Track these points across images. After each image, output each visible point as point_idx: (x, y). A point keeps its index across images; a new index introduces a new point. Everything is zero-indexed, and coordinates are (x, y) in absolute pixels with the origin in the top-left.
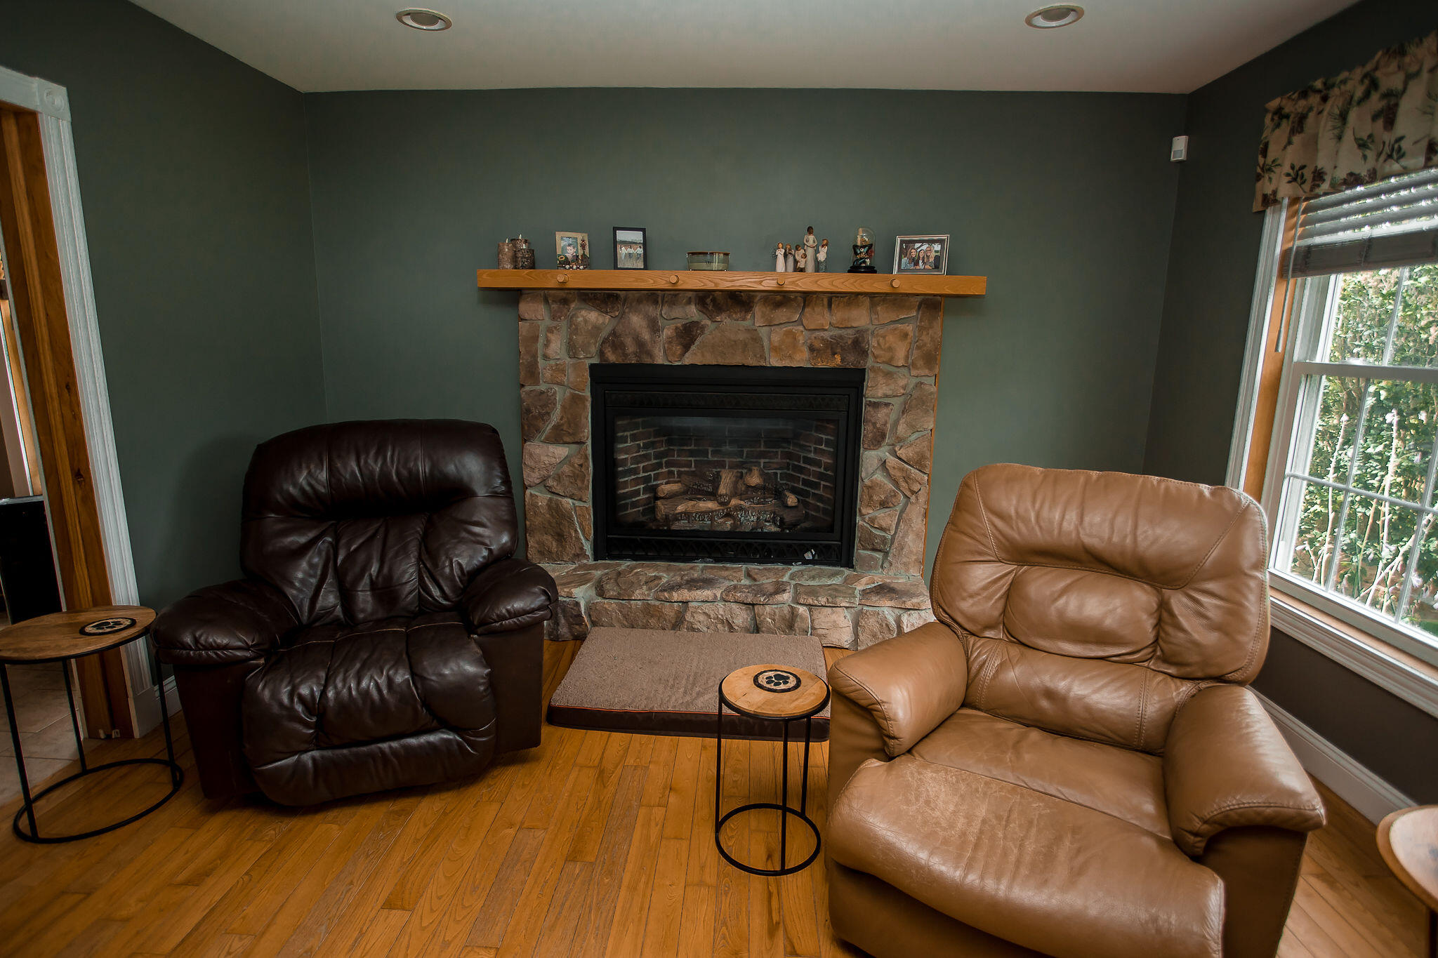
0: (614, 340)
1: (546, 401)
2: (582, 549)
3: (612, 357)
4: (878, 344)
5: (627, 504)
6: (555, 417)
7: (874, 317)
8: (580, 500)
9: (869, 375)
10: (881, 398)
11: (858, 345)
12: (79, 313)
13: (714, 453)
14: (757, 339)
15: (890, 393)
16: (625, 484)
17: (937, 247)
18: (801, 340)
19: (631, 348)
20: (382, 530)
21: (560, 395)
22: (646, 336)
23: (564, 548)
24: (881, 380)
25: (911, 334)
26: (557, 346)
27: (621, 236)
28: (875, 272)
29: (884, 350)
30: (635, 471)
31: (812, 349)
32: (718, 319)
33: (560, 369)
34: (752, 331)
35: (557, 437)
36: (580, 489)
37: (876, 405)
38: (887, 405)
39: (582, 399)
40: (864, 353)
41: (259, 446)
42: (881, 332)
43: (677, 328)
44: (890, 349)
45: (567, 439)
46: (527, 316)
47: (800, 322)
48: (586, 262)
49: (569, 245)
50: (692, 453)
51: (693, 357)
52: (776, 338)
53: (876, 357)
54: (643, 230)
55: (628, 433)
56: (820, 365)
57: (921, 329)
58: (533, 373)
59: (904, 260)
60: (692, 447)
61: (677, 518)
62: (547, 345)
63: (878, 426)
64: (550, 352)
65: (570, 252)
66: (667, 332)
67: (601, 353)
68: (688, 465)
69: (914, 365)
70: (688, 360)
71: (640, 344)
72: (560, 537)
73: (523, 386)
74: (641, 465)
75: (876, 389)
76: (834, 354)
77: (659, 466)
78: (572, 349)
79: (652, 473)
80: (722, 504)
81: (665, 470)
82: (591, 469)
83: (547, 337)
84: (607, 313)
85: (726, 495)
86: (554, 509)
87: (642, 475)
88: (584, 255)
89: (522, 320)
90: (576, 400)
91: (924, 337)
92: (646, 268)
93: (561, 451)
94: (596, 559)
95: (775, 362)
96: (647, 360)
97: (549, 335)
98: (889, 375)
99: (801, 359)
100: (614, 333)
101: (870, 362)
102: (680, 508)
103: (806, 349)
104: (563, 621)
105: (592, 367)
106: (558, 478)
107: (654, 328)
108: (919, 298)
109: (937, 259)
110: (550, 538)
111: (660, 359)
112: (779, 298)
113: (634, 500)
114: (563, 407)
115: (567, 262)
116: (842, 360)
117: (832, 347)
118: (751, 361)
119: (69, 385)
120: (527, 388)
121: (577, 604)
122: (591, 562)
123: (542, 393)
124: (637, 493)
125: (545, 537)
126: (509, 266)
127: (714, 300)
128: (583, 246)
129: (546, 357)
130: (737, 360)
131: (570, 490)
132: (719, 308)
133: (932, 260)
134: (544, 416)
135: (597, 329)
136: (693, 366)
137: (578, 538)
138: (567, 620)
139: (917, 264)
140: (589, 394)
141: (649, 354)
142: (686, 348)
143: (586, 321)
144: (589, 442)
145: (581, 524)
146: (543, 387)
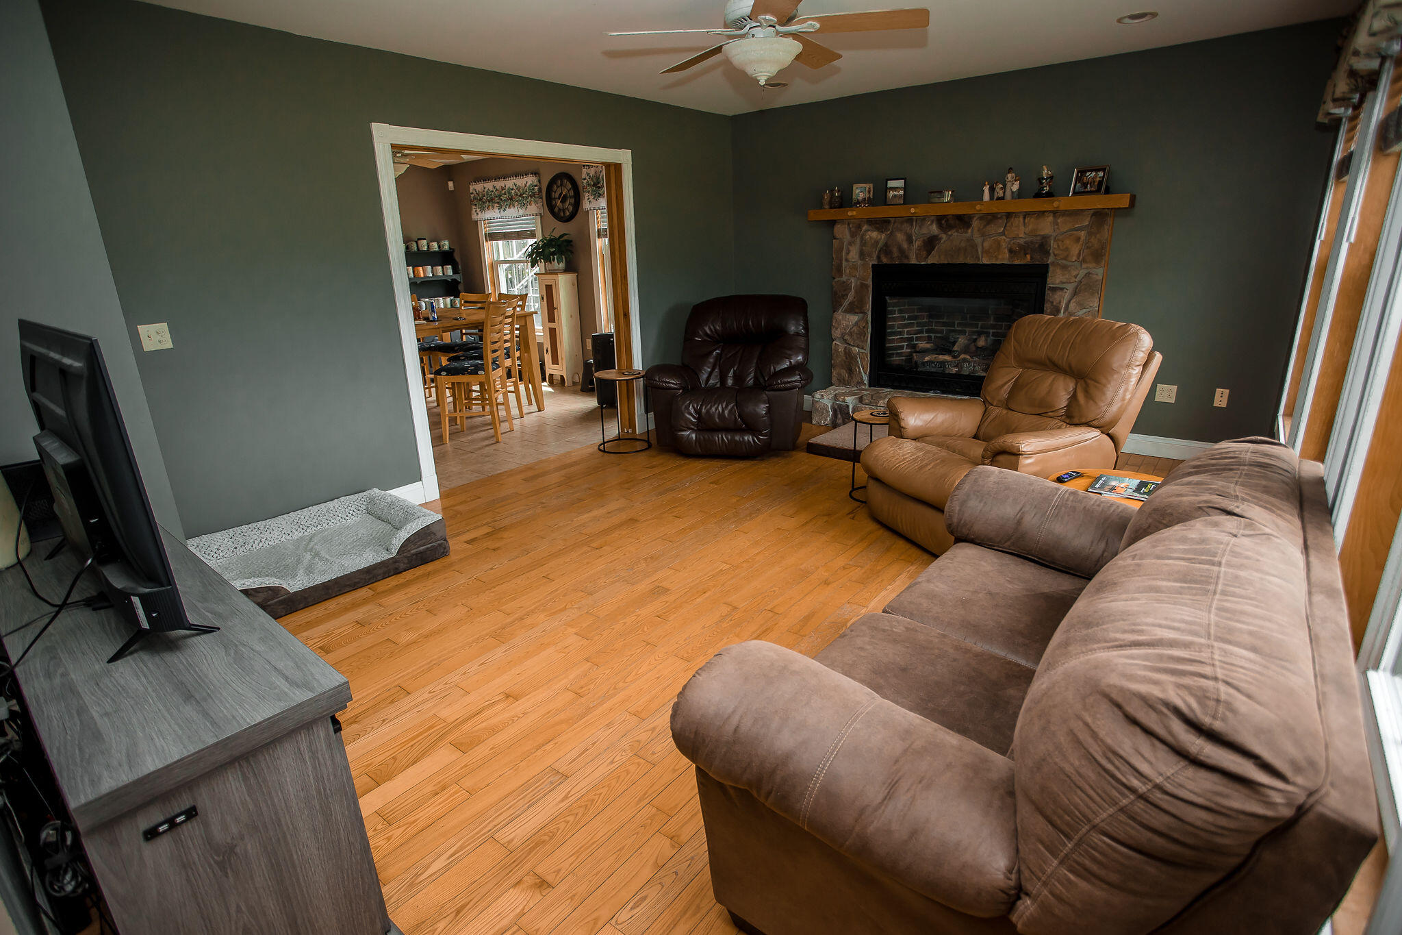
0: (886, 249)
1: (846, 287)
2: (862, 379)
3: (885, 260)
4: (1058, 246)
5: (893, 354)
6: (851, 297)
7: (1056, 227)
8: (863, 348)
9: (1051, 268)
10: (1058, 284)
11: (1042, 246)
12: (629, 241)
13: (959, 324)
14: (974, 246)
15: (1065, 280)
16: (893, 341)
17: (1101, 174)
18: (1004, 245)
19: (896, 253)
20: (741, 351)
21: (853, 282)
22: (905, 246)
23: (852, 378)
24: (1058, 271)
25: (1083, 238)
26: (854, 254)
27: (891, 184)
28: (1053, 196)
29: (1062, 250)
30: (900, 333)
31: (1011, 251)
32: (950, 233)
33: (854, 267)
34: (970, 240)
35: (851, 310)
36: (863, 342)
37: (1054, 289)
38: (1062, 289)
39: (867, 286)
40: (1047, 253)
41: (694, 306)
42: (1061, 237)
43: (924, 240)
44: (1067, 249)
45: (857, 311)
46: (838, 237)
47: (1003, 234)
48: (871, 202)
49: (861, 192)
50: (944, 324)
51: (933, 259)
52: (986, 245)
53: (1055, 255)
54: (905, 179)
55: (897, 309)
56: (1016, 262)
57: (1090, 234)
58: (839, 270)
59: (1078, 185)
60: (944, 320)
61: (924, 364)
62: (848, 253)
63: (1054, 304)
64: (850, 257)
65: (862, 196)
66: (917, 244)
67: (879, 257)
68: (941, 332)
69: (1084, 261)
70: (931, 260)
71: (901, 251)
72: (850, 371)
73: (834, 278)
74: (906, 330)
75: (1055, 278)
76: (1026, 254)
77: (921, 332)
78: (862, 255)
79: (915, 336)
80: (954, 357)
81: (925, 335)
82: (870, 329)
83: (848, 248)
84: (882, 232)
85: (957, 351)
86: (848, 354)
87: (905, 336)
88: (869, 197)
89: (835, 239)
90: (863, 286)
91: (1092, 240)
92: (904, 204)
93: (854, 318)
94: (870, 387)
95: (986, 261)
96: (906, 262)
97: (850, 247)
98: (1064, 268)
99: (1004, 258)
100: (886, 245)
101: (1051, 259)
102: (927, 359)
103: (1006, 251)
104: (839, 416)
105: (873, 265)
106: (851, 334)
107: (910, 240)
108: (1092, 212)
109: (1100, 183)
110: (845, 371)
111: (914, 261)
112: (990, 217)
113: (899, 351)
114: (856, 292)
115: (858, 202)
116: (1031, 258)
117: (1025, 249)
118: (970, 261)
119: (624, 276)
120: (836, 280)
121: (848, 406)
122: (867, 387)
123: (844, 282)
124: (902, 347)
125: (842, 370)
126: (827, 207)
127: (947, 221)
128: (869, 192)
129: (847, 260)
130: (960, 260)
131: (858, 342)
132: (950, 227)
133: (1096, 183)
134: (845, 296)
135: (877, 242)
136: (933, 265)
137: (860, 371)
138: (842, 416)
139: (1086, 187)
140: (871, 283)
141: (907, 257)
142: (929, 253)
143: (871, 238)
144: (870, 313)
145: (862, 364)
146: (844, 278)
